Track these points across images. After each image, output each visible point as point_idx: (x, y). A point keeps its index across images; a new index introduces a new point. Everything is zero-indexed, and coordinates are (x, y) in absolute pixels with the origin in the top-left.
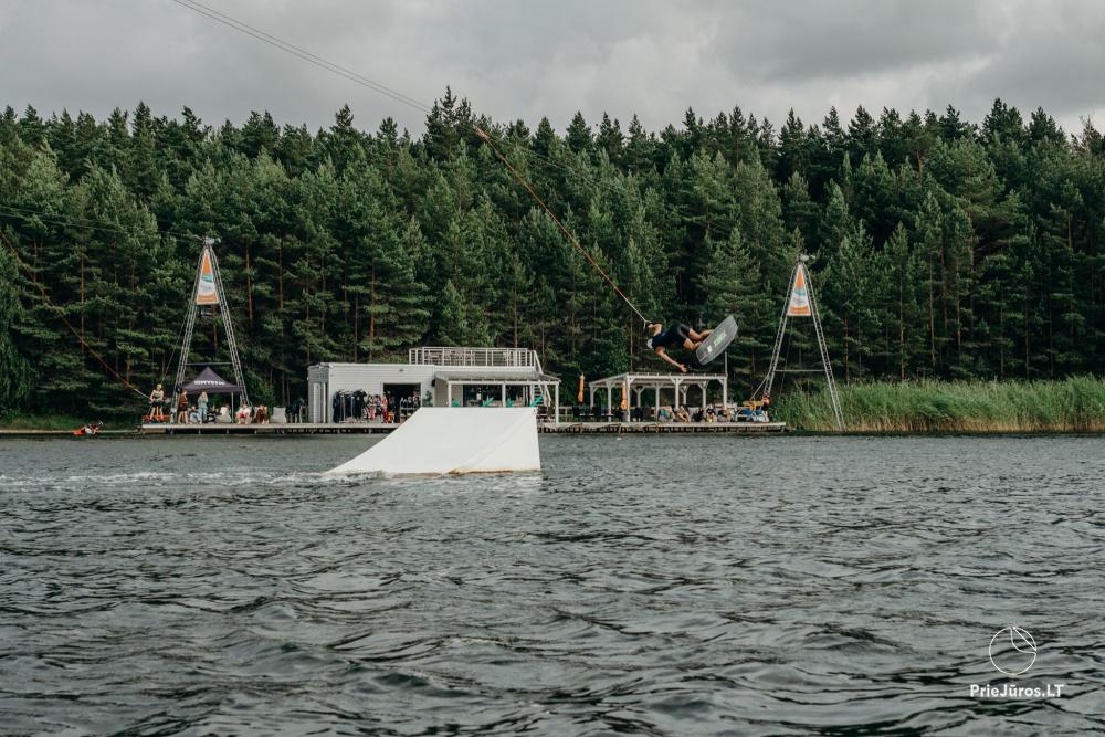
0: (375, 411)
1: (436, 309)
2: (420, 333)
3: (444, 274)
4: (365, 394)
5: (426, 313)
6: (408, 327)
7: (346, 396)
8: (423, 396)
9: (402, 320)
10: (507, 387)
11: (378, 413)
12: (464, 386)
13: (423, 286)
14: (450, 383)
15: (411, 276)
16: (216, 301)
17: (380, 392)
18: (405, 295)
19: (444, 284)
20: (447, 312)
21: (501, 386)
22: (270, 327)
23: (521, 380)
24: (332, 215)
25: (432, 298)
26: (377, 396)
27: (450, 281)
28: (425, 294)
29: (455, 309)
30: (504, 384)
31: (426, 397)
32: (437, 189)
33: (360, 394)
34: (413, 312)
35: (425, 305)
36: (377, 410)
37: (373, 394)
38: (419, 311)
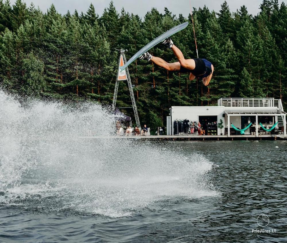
0: (193, 129)
1: (238, 80)
2: (230, 92)
3: (242, 65)
4: (188, 121)
5: (233, 83)
6: (223, 90)
7: (179, 122)
8: (219, 122)
9: (221, 87)
10: (259, 117)
11: (195, 131)
12: (242, 116)
13: (231, 70)
14: (229, 115)
15: (224, 66)
16: (126, 79)
17: (197, 120)
18: (222, 75)
19: (242, 69)
20: (243, 82)
21: (255, 116)
22: (158, 91)
23: (266, 113)
24: (189, 39)
25: (236, 76)
26: (195, 122)
27: (245, 68)
28: (232, 74)
29: (246, 80)
30: (257, 116)
31: (220, 122)
32: (244, 27)
33: (186, 121)
34: (226, 82)
35: (233, 79)
36: (195, 129)
37: (193, 121)
38: (229, 82)
